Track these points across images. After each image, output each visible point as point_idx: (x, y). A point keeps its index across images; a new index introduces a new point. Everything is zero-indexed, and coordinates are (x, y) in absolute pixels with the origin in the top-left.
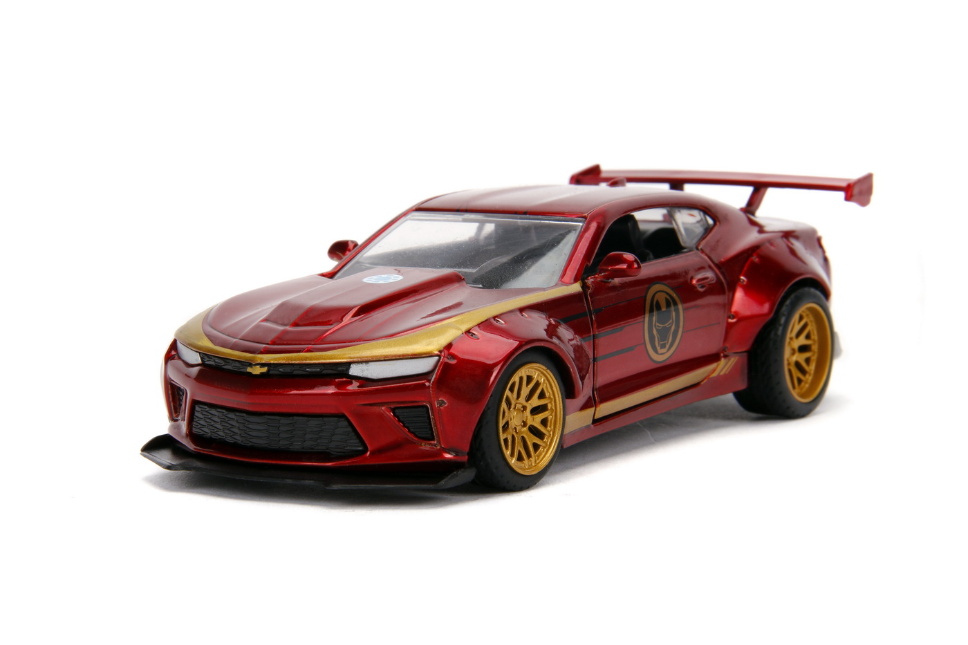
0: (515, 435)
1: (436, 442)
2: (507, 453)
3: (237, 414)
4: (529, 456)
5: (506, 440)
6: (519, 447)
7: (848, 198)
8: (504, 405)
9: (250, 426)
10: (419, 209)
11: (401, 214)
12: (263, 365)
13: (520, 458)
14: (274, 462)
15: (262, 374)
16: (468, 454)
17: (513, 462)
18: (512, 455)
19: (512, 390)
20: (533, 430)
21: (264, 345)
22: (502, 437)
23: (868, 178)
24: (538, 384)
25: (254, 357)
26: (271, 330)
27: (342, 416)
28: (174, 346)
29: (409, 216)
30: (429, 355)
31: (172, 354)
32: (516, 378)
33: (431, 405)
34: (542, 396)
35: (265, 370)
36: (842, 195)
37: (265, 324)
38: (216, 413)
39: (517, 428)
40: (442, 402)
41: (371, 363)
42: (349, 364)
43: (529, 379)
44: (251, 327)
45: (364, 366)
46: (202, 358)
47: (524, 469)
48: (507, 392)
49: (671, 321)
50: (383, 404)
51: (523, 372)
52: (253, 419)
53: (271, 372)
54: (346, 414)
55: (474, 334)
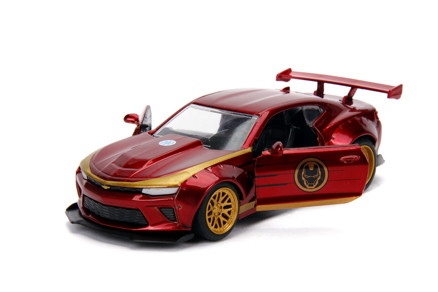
0: (215, 217)
1: (177, 223)
2: (209, 224)
3: (99, 204)
4: (220, 226)
5: (210, 219)
6: (216, 222)
7: (389, 97)
8: (209, 203)
9: (103, 210)
10: (195, 103)
11: (187, 105)
12: (108, 186)
13: (216, 227)
14: (111, 226)
15: (108, 189)
16: (191, 228)
17: (212, 228)
18: (212, 225)
19: (214, 198)
20: (224, 215)
21: (110, 176)
22: (207, 217)
23: (400, 87)
24: (227, 196)
25: (105, 182)
26: (114, 168)
27: (138, 210)
28: (79, 168)
29: (190, 106)
30: (175, 186)
31: (79, 172)
32: (216, 193)
33: (175, 208)
34: (229, 201)
35: (109, 188)
36: (386, 95)
37: (113, 164)
38: (91, 202)
39: (216, 214)
40: (180, 207)
41: (151, 189)
42: (142, 189)
43: (224, 194)
44: (107, 166)
45: (148, 190)
46: (87, 177)
47: (217, 232)
48: (212, 198)
49: (318, 175)
50: (155, 206)
51: (221, 191)
52: (104, 207)
53: (111, 188)
54: (140, 209)
55: (196, 177)
